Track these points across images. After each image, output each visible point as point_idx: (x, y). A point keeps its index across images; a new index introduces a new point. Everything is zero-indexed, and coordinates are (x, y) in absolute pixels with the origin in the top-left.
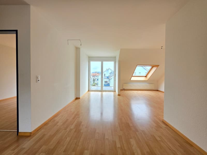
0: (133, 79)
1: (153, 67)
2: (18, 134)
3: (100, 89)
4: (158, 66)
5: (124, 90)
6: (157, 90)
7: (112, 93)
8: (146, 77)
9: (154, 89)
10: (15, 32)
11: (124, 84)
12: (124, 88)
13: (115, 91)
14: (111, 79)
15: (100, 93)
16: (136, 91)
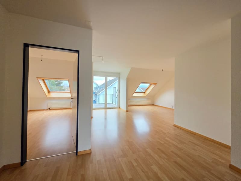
0: (135, 95)
1: (151, 85)
2: (77, 154)
3: (104, 107)
4: (155, 84)
6: (153, 105)
8: (144, 93)
9: (150, 103)
10: (77, 52)
13: (119, 108)
14: (99, 95)
15: (104, 110)
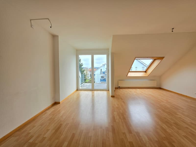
0: (130, 75)
1: (155, 60)
4: (161, 58)
5: (120, 88)
6: (160, 88)
7: (105, 93)
8: (146, 72)
11: (119, 81)
12: (119, 86)
13: (109, 90)
15: (90, 93)
16: (134, 90)
